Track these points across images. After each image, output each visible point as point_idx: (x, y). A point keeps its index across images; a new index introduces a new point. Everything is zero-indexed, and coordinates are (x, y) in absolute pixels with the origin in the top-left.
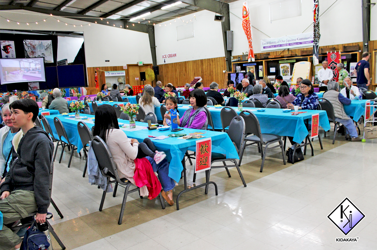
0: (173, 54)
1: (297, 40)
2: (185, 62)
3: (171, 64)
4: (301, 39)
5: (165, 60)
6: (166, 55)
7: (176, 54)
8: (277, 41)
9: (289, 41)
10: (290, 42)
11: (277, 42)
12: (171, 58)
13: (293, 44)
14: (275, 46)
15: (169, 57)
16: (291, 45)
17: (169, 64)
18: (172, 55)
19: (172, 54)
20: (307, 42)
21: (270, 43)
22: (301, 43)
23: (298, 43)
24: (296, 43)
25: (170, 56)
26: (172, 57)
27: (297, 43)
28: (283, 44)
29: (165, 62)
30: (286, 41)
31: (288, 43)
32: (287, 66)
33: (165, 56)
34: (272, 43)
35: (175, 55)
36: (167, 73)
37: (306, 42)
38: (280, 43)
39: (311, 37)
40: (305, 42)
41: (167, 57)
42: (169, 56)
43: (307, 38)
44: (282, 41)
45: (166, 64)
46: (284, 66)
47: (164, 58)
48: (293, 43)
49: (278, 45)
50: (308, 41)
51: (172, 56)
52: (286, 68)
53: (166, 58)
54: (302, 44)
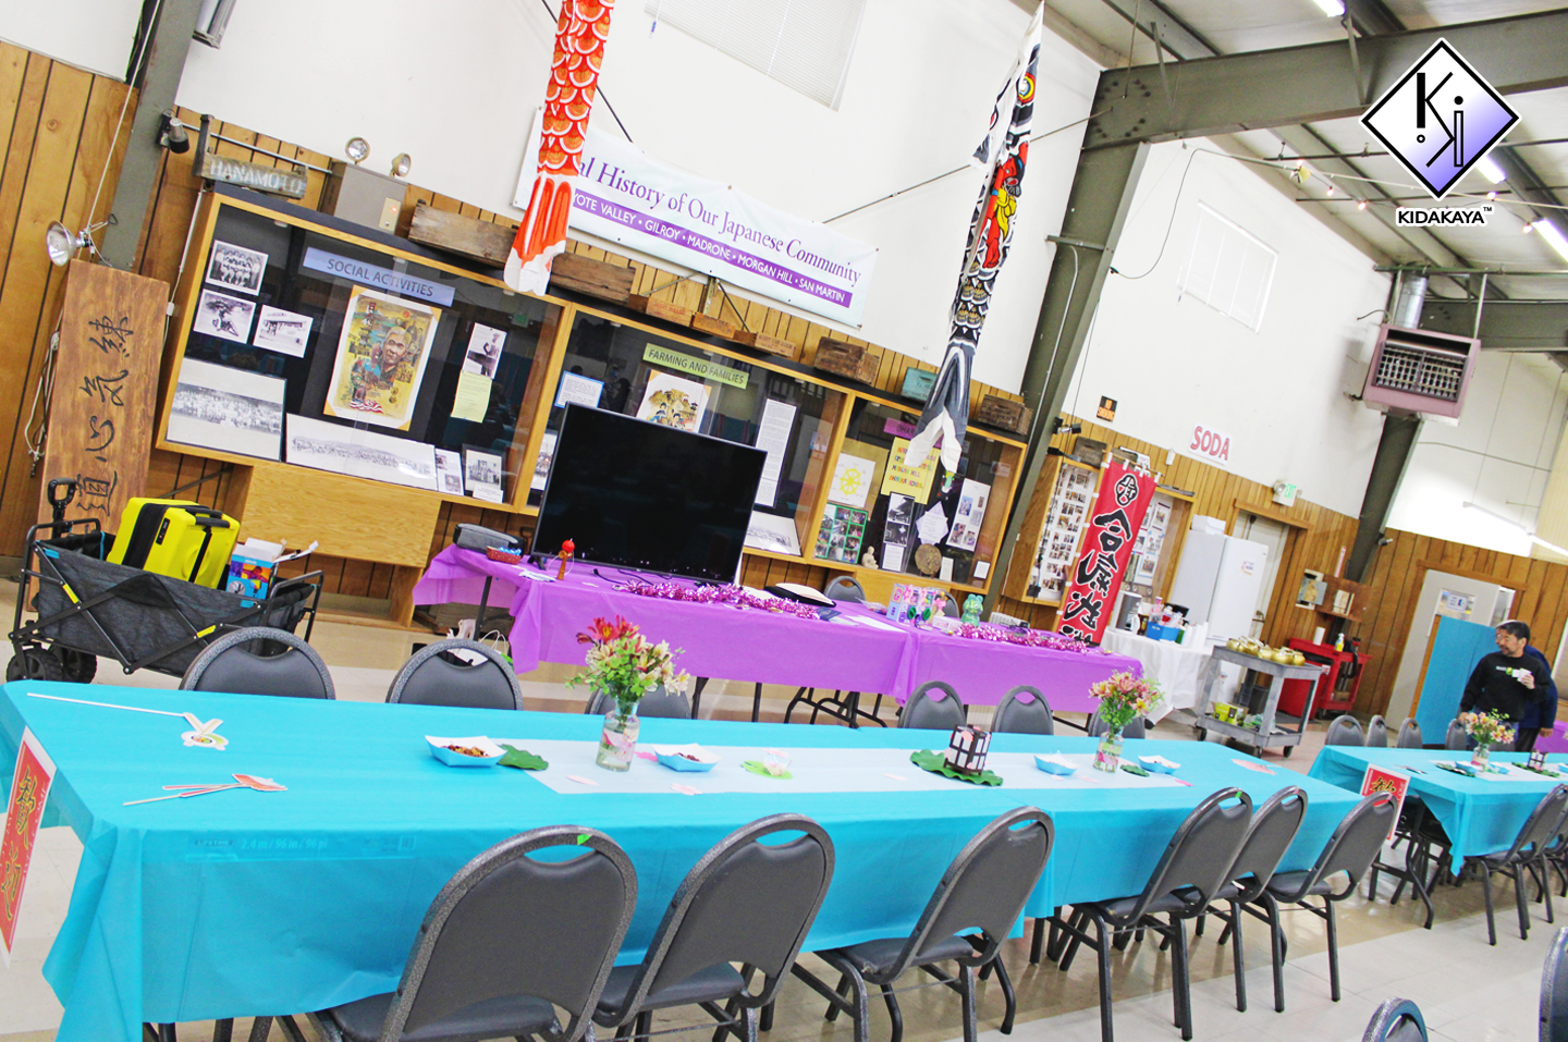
1: (783, 249)
4: (805, 256)
8: (668, 188)
9: (735, 230)
10: (743, 244)
11: (664, 201)
13: (755, 264)
14: (639, 222)
16: (741, 265)
20: (824, 285)
21: (607, 179)
22: (795, 280)
23: (783, 269)
24: (774, 266)
27: (776, 271)
28: (702, 238)
30: (720, 223)
31: (727, 239)
32: (690, 402)
34: (631, 187)
37: (819, 288)
38: (682, 219)
39: (849, 268)
40: (816, 282)
43: (830, 267)
44: (696, 209)
46: (668, 395)
48: (760, 260)
49: (668, 225)
50: (828, 287)
52: (678, 407)
54: (795, 286)
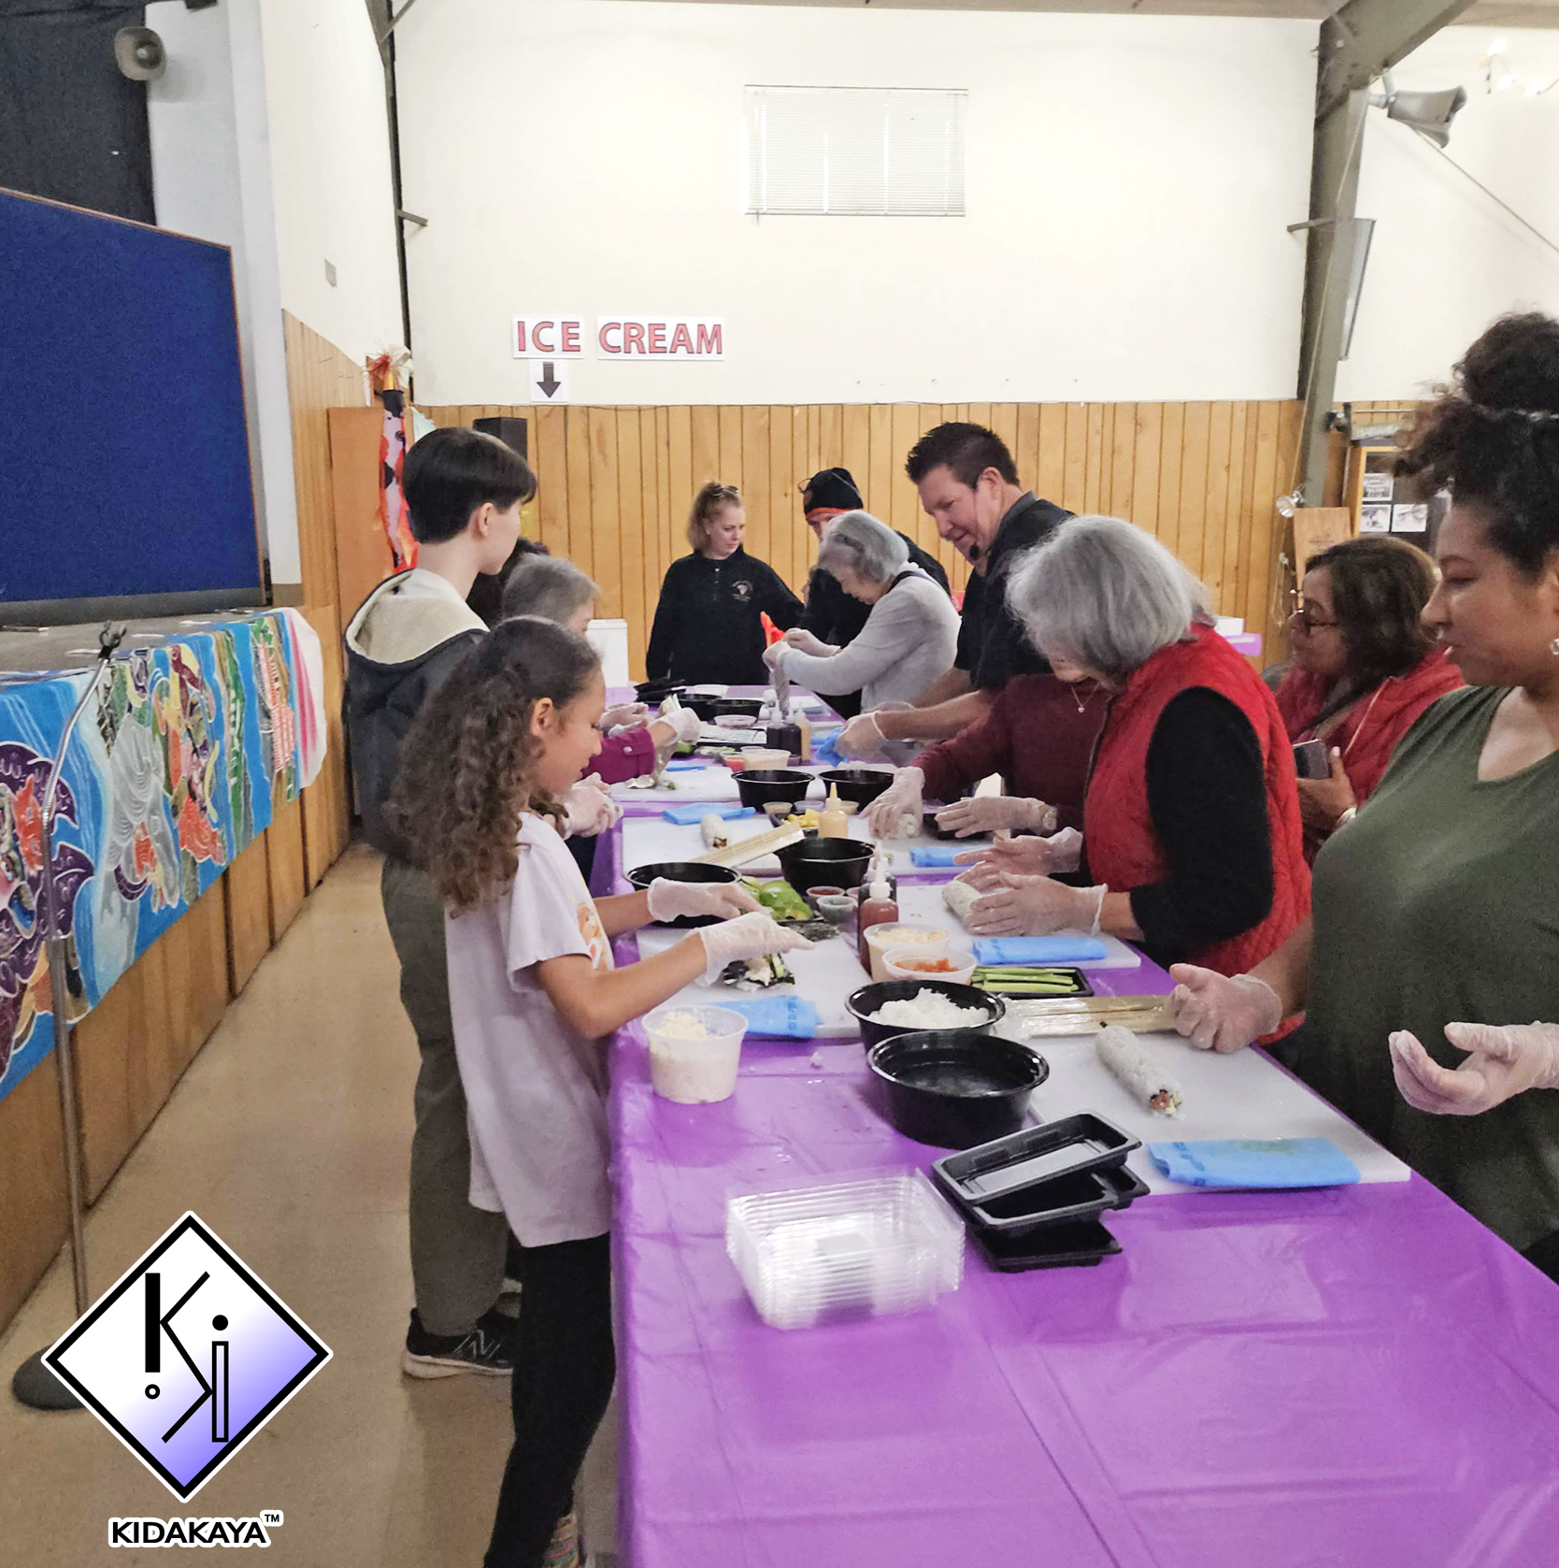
0: (681, 329)
2: (829, 416)
3: (648, 420)
5: (549, 369)
6: (567, 325)
7: (717, 331)
12: (648, 356)
15: (616, 349)
17: (616, 409)
18: (669, 333)
19: (662, 326)
25: (629, 339)
26: (654, 350)
29: (549, 385)
33: (552, 336)
35: (711, 339)
36: (581, 493)
41: (587, 338)
42: (616, 338)
45: (566, 408)
47: (550, 348)
51: (668, 343)
53: (568, 348)
